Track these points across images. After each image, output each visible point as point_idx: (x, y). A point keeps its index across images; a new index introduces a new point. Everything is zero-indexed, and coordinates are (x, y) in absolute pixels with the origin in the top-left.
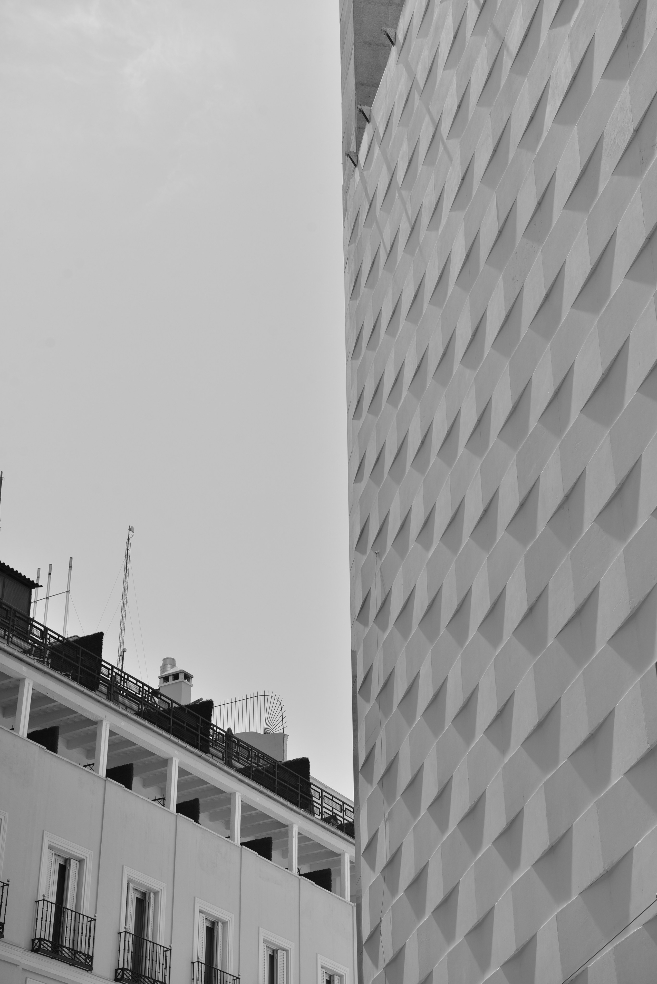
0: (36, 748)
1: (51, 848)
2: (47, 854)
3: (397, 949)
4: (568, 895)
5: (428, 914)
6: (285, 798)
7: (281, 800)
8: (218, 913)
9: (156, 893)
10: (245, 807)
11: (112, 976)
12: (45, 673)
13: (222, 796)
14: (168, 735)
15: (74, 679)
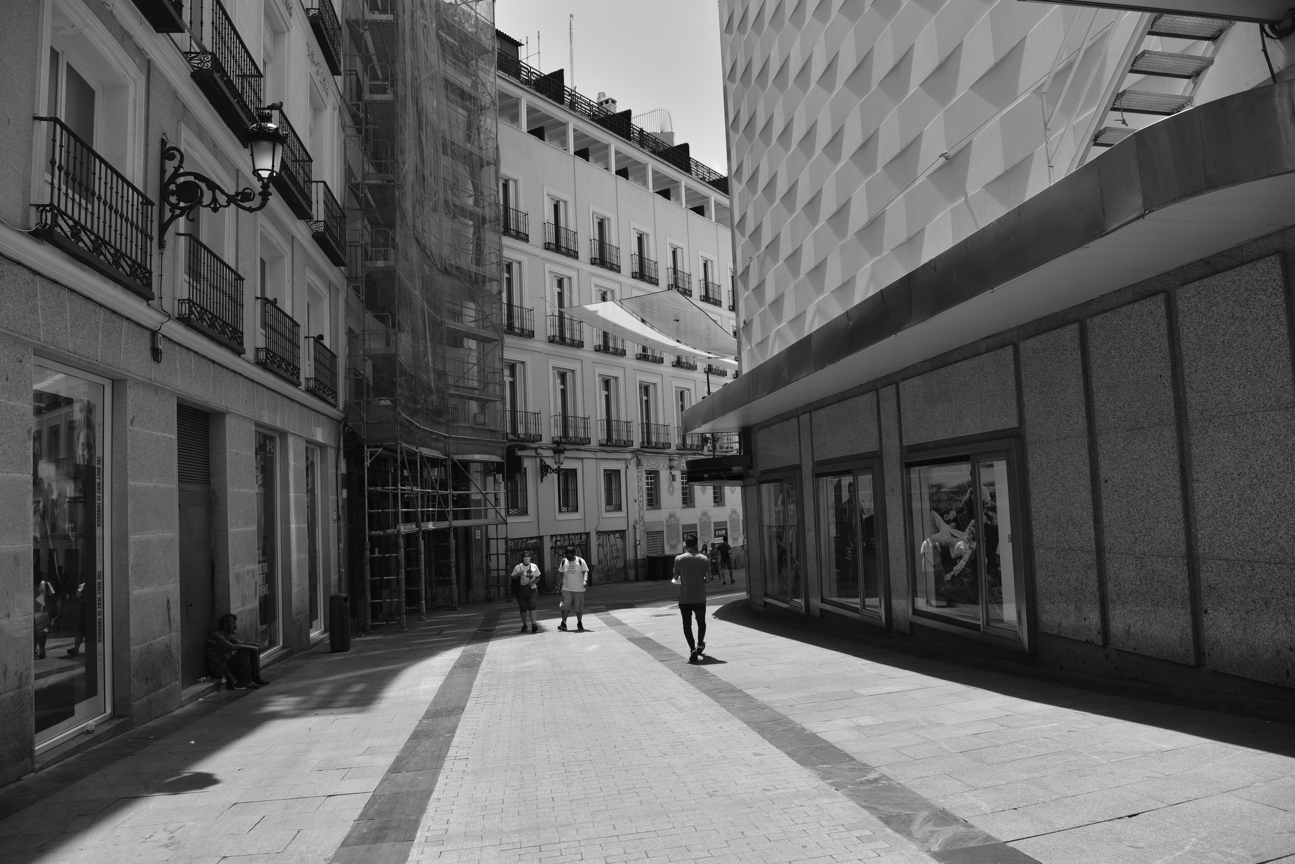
0: (533, 138)
1: (548, 195)
2: (546, 198)
3: (757, 224)
4: (874, 170)
5: (777, 201)
6: (676, 166)
7: (674, 167)
8: (643, 229)
9: (609, 219)
10: (655, 172)
11: (590, 262)
12: (533, 94)
13: (640, 166)
14: (607, 131)
15: (550, 97)
